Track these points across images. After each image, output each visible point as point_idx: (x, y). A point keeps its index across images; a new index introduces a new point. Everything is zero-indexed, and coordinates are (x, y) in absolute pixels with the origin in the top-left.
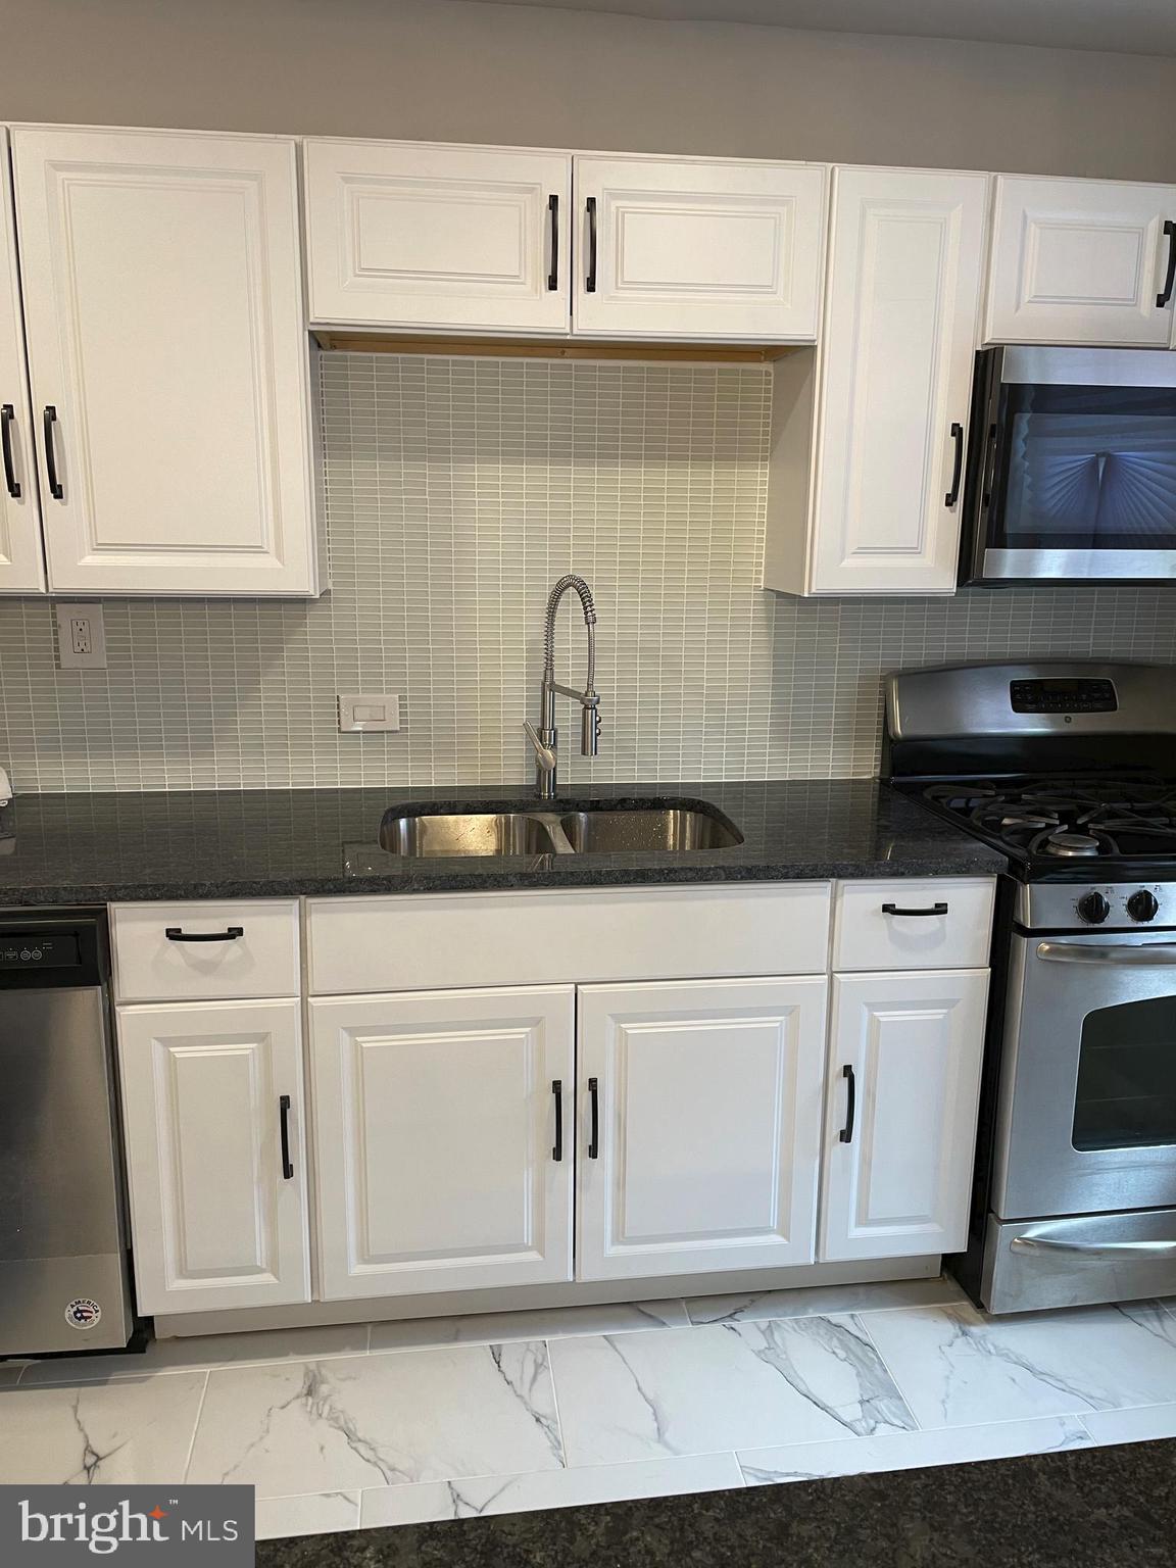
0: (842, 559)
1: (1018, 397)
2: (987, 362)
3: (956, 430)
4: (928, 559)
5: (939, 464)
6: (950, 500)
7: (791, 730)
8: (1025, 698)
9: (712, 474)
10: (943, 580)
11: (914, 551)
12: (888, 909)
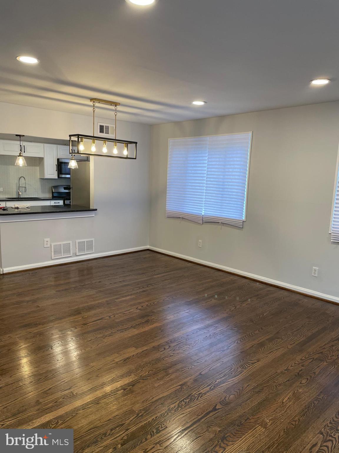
0: (47, 175)
1: (62, 163)
2: (58, 160)
3: (56, 165)
4: (55, 175)
5: (55, 168)
6: (56, 171)
7: (43, 192)
8: (65, 189)
9: (33, 167)
10: (57, 177)
11: (54, 175)
12: (55, 203)
